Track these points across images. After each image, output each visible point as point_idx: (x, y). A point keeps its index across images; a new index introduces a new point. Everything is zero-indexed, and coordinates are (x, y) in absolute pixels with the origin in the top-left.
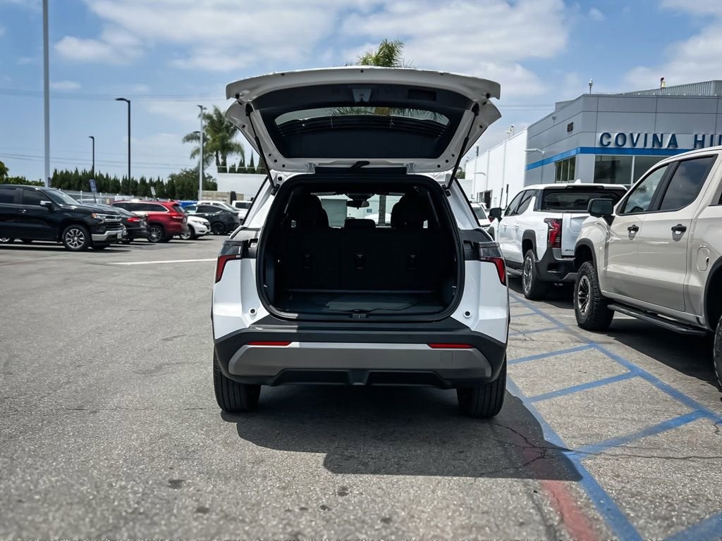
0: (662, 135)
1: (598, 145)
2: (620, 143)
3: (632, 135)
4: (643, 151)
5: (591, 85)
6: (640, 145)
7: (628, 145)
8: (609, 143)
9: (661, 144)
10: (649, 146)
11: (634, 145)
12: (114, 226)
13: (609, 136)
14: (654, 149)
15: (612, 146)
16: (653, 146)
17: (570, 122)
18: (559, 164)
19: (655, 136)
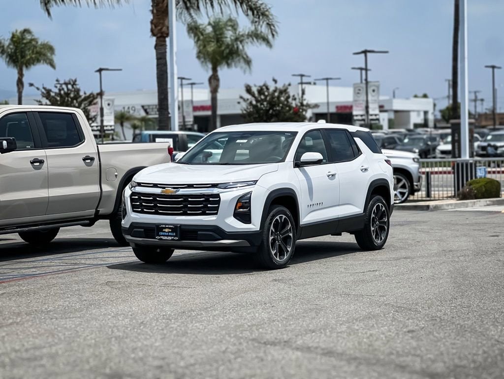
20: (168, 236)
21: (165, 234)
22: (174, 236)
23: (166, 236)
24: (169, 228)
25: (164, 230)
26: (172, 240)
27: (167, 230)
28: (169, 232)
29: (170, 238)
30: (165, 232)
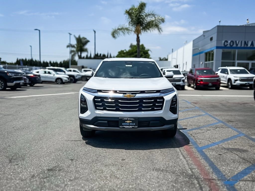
0: (248, 42)
1: (223, 46)
2: (232, 44)
3: (236, 42)
4: (240, 48)
5: (220, 22)
6: (239, 46)
7: (235, 46)
8: (227, 45)
9: (247, 45)
10: (243, 46)
11: (237, 45)
12: (20, 79)
13: (227, 42)
14: (245, 47)
15: (228, 46)
16: (244, 45)
17: (211, 37)
18: (206, 54)
19: (245, 42)
20: (129, 125)
21: (127, 124)
22: (134, 126)
23: (128, 125)
24: (130, 120)
25: (126, 122)
26: (133, 128)
27: (128, 122)
28: (130, 123)
29: (131, 127)
30: (127, 123)
